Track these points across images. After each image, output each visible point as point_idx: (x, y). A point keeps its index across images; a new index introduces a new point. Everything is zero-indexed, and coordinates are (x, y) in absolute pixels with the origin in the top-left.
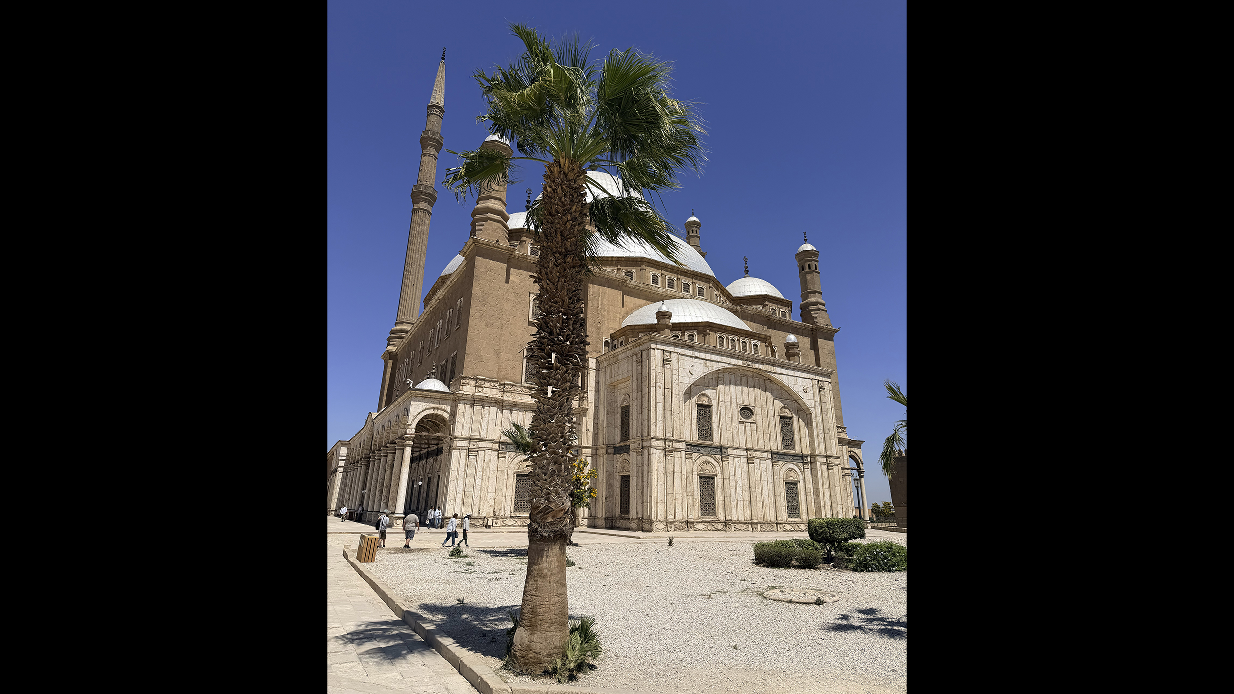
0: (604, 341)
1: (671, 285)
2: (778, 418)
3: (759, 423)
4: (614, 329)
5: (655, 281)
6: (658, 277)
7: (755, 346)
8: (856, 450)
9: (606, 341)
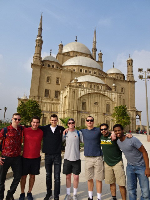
1: (86, 71)
2: (106, 105)
3: (100, 106)
5: (81, 71)
7: (101, 87)
8: (139, 113)
9: (66, 87)
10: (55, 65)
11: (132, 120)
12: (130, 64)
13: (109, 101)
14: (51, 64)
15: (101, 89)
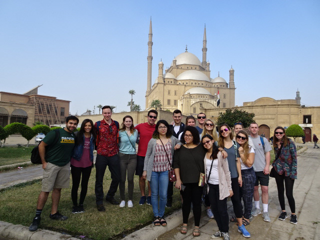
1: (196, 84)
6: (193, 83)
10: (172, 80)
12: (231, 74)
14: (170, 81)
15: (206, 98)
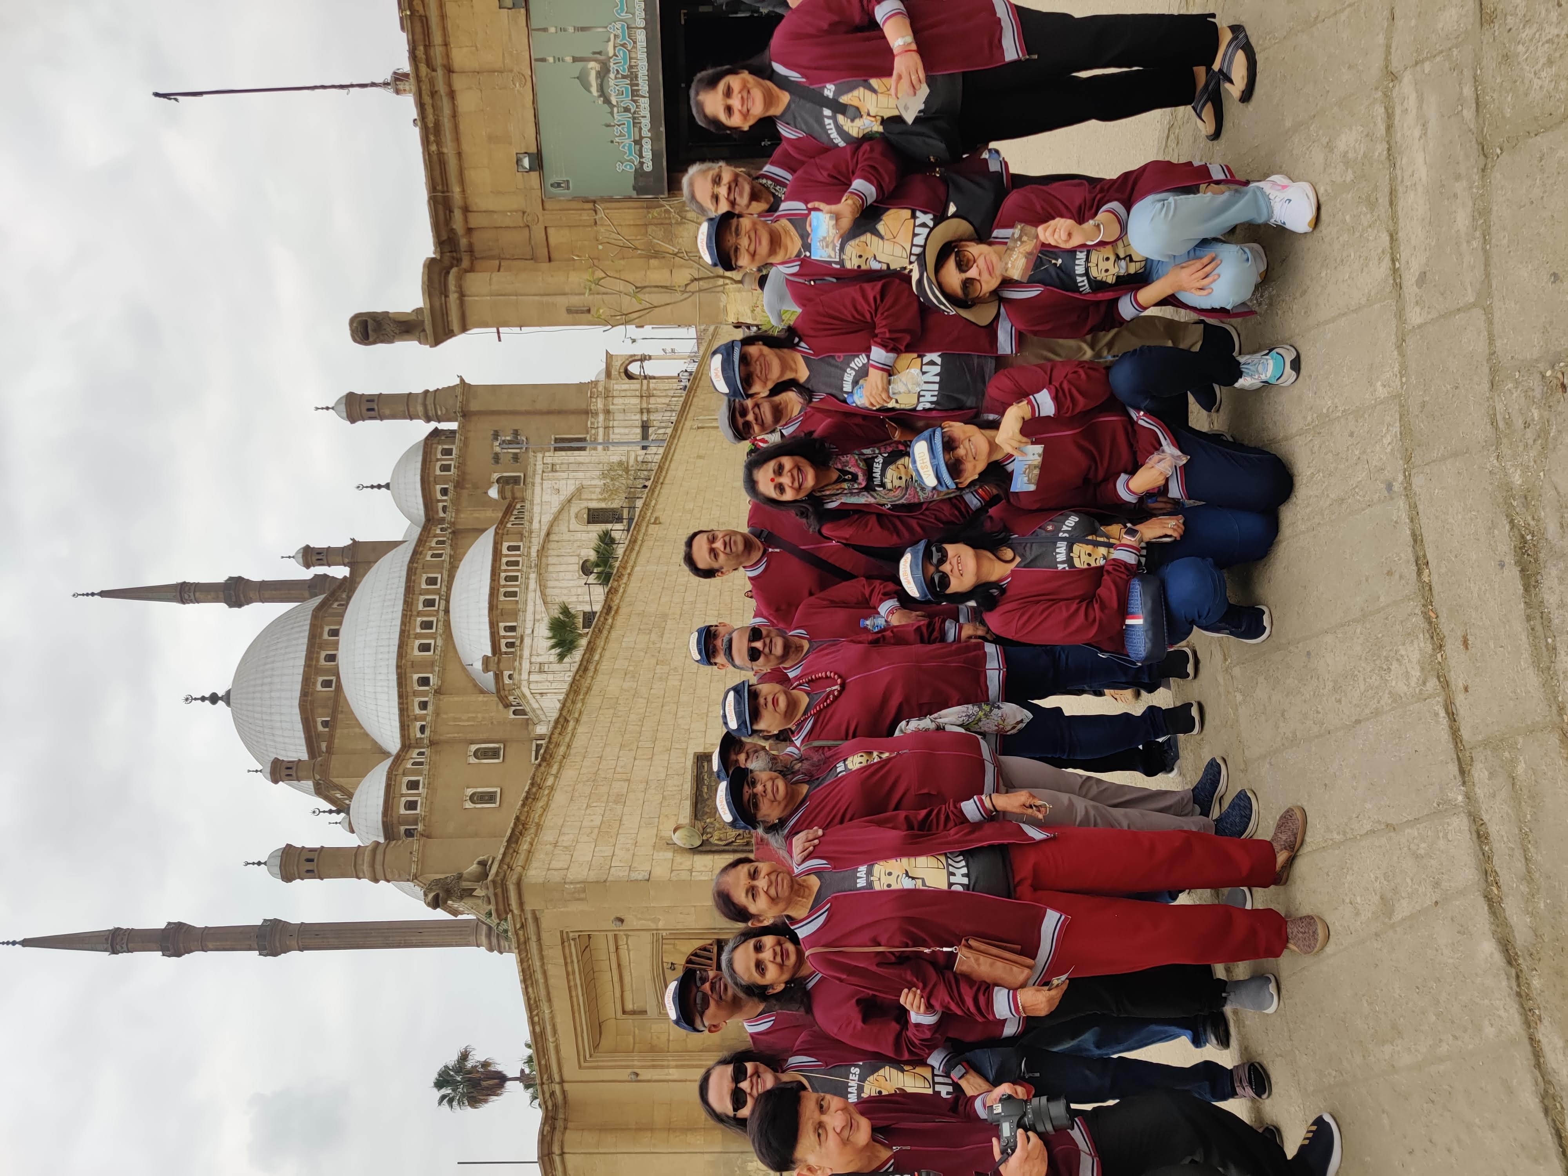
0: (514, 717)
1: (427, 625)
4: (497, 704)
5: (425, 648)
6: (421, 644)
7: (510, 548)
8: (617, 364)
9: (514, 713)
11: (652, 400)
12: (369, 410)
13: (573, 515)
15: (517, 548)
